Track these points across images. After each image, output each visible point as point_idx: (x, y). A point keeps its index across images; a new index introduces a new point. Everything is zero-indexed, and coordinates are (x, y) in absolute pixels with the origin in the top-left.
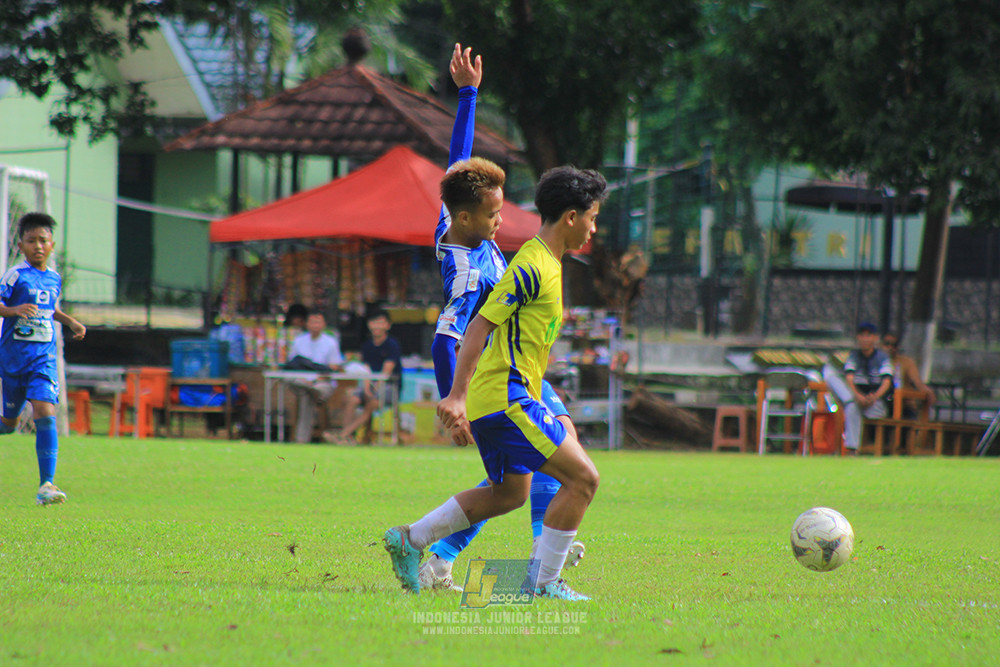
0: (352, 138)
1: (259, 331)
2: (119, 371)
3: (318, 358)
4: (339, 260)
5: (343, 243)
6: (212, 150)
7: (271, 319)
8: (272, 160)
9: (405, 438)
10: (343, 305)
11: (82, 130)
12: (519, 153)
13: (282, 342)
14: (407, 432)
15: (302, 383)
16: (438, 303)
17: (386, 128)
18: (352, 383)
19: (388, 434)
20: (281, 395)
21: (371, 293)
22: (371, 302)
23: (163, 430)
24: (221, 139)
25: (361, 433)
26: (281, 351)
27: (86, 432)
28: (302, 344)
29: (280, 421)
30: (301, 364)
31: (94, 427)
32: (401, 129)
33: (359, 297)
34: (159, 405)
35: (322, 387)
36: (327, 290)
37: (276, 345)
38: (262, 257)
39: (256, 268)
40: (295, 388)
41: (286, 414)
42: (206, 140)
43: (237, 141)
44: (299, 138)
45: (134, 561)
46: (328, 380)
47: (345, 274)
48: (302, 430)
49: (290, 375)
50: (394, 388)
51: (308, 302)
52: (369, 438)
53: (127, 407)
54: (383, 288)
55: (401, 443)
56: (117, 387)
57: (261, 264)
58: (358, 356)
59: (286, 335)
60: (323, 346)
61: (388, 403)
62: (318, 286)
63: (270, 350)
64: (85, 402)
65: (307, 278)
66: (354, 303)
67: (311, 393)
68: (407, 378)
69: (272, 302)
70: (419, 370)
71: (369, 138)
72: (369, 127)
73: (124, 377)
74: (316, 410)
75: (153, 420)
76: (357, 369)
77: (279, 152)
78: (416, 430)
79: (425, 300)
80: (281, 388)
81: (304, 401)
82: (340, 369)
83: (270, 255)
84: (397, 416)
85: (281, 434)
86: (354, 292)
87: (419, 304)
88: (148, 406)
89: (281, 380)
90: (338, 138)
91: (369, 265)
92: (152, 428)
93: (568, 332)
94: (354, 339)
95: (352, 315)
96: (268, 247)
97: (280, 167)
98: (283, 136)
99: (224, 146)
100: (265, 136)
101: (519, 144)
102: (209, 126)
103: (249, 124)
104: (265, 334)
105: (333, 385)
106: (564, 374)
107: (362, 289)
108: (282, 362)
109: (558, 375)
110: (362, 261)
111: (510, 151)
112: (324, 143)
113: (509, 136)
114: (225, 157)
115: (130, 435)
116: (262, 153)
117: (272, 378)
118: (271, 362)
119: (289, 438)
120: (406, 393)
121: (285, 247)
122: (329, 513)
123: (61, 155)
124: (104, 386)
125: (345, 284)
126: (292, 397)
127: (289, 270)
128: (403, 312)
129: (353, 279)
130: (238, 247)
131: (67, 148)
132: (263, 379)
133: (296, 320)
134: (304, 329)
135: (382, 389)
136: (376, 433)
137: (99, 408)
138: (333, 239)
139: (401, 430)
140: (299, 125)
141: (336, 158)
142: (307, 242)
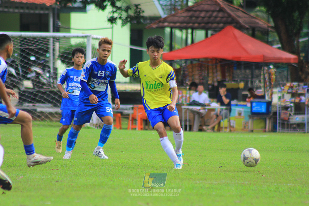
0: (212, 23)
1: (180, 92)
2: (131, 106)
3: (201, 101)
4: (208, 66)
5: (209, 60)
6: (163, 28)
7: (185, 88)
8: (184, 31)
9: (232, 129)
10: (210, 82)
11: (119, 22)
12: (272, 27)
13: (188, 96)
14: (233, 127)
15: (195, 110)
16: (243, 81)
17: (224, 19)
18: (213, 110)
19: (226, 128)
20: (188, 114)
21: (219, 78)
22: (220, 81)
23: (147, 127)
24: (166, 24)
25: (216, 128)
26: (188, 99)
27: (120, 128)
28: (195, 96)
29: (188, 124)
30: (195, 103)
31: (123, 126)
32: (230, 19)
33: (215, 79)
34: (145, 118)
35: (202, 111)
36: (204, 77)
37: (186, 96)
38: (181, 65)
39: (179, 69)
40: (193, 112)
41: (190, 121)
42: (161, 24)
43: (172, 25)
44: (194, 23)
45: (137, 173)
46: (205, 109)
47: (210, 71)
48: (196, 127)
49: (191, 107)
50: (228, 111)
51: (197, 81)
52: (220, 129)
53: (134, 119)
54: (224, 76)
55: (230, 131)
56: (130, 112)
57: (181, 68)
58: (215, 100)
59: (190, 93)
60: (203, 97)
61: (226, 117)
62: (201, 76)
63: (184, 98)
64: (119, 117)
65: (197, 73)
66: (213, 81)
67: (199, 113)
68: (233, 108)
69: (184, 82)
70: (237, 105)
71: (218, 23)
72: (218, 19)
73: (133, 108)
74: (201, 119)
75: (143, 124)
76: (215, 105)
77: (187, 28)
78: (236, 126)
79: (239, 80)
80: (188, 111)
81: (197, 117)
82: (209, 105)
83: (184, 65)
84: (229, 121)
85: (188, 128)
86: (213, 78)
87: (237, 81)
88: (141, 118)
89: (188, 109)
90: (207, 23)
91: (219, 68)
92: (143, 126)
93: (290, 91)
94: (214, 94)
95: (213, 86)
96: (183, 62)
97: (187, 33)
98: (188, 23)
99: (167, 26)
100: (182, 23)
101: (272, 24)
102: (161, 19)
103: (176, 19)
104: (182, 93)
105: (207, 110)
106: (289, 106)
107: (216, 77)
108: (188, 103)
109: (286, 106)
110: (216, 67)
111: (269, 27)
112: (203, 25)
113: (268, 21)
114: (168, 30)
115: (135, 129)
116: (181, 29)
117: (185, 108)
118: (184, 103)
119: (191, 129)
120: (232, 113)
121: (189, 62)
122: (205, 156)
123: (110, 30)
124: (126, 112)
125: (210, 75)
126: (192, 115)
127: (190, 70)
128: (231, 84)
129: (213, 73)
130: (172, 62)
131: (112, 28)
132: (182, 109)
133: (193, 88)
134: (196, 91)
135: (224, 112)
136: (222, 128)
137: (124, 119)
138: (206, 59)
139: (230, 126)
140: (194, 19)
141: (207, 30)
142: (197, 60)
